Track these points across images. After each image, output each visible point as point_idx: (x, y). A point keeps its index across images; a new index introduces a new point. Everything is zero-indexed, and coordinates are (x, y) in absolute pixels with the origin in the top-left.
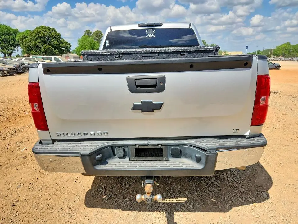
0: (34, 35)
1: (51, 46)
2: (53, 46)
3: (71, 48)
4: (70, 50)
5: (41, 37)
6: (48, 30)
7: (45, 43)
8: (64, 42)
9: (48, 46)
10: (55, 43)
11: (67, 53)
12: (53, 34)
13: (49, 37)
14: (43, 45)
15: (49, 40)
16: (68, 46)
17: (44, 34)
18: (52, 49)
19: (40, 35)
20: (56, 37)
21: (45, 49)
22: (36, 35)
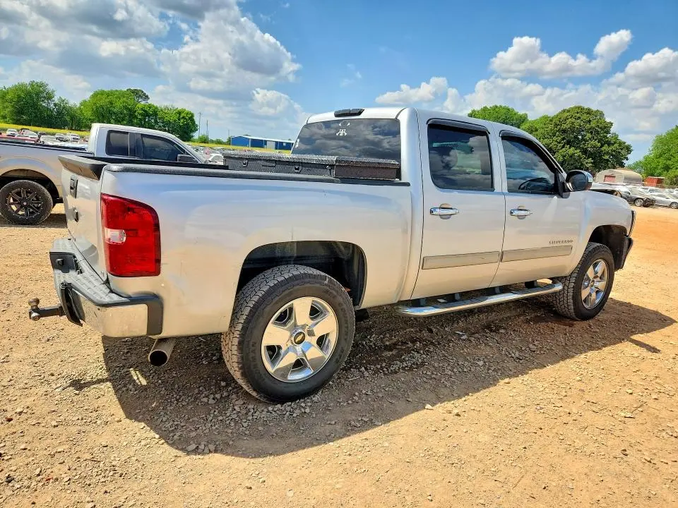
0: (551, 126)
1: (578, 151)
2: (585, 151)
3: (629, 156)
4: (625, 161)
5: (564, 131)
6: (585, 117)
7: (568, 142)
8: (615, 143)
9: (572, 150)
10: (592, 144)
11: (614, 168)
12: (593, 124)
13: (583, 131)
14: (563, 147)
15: (580, 137)
16: (623, 152)
17: (573, 123)
18: (579, 156)
19: (564, 126)
20: (599, 130)
21: (564, 156)
22: (556, 125)
